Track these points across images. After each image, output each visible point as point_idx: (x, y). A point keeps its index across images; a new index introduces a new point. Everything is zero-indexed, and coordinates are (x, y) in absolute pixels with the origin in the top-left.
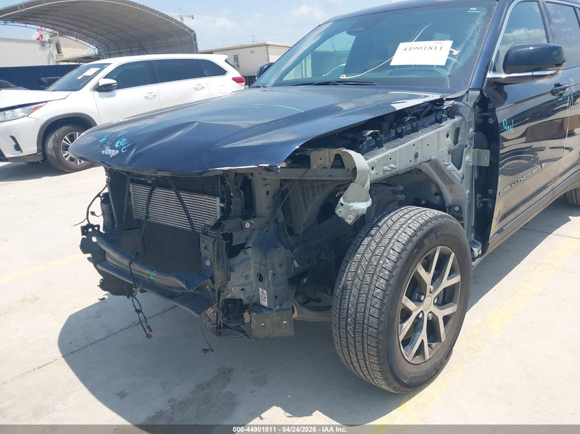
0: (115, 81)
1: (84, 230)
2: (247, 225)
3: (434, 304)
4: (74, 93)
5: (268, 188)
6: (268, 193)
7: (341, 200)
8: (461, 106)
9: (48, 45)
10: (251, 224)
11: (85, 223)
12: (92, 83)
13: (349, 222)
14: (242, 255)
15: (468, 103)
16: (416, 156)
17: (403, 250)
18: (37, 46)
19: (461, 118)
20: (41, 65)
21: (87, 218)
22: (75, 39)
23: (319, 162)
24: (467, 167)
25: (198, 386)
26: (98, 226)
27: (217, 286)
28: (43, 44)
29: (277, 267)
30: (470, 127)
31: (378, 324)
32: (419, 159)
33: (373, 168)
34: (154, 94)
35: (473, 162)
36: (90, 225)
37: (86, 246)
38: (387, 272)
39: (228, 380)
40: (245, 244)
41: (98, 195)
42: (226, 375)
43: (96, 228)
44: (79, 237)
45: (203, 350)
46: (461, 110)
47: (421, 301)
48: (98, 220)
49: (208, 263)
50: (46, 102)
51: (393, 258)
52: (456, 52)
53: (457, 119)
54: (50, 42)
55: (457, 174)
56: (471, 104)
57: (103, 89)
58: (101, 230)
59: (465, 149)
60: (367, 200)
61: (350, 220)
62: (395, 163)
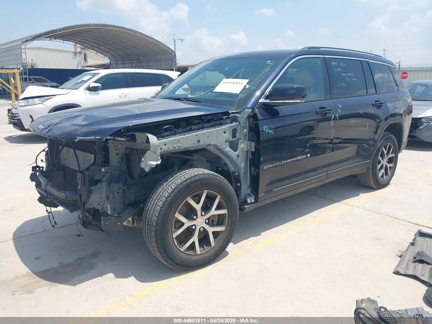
0: (100, 85)
1: (34, 168)
2: (103, 170)
3: (205, 222)
4: (73, 91)
5: (117, 151)
6: (117, 154)
7: (143, 159)
8: (239, 117)
9: (78, 55)
10: (105, 169)
11: (35, 165)
12: (86, 85)
13: (147, 171)
14: (99, 185)
15: (244, 116)
16: (199, 141)
17: (176, 188)
18: (71, 56)
19: (238, 123)
20: (71, 68)
21: (36, 162)
22: (95, 52)
23: (140, 139)
24: (242, 151)
25: (79, 258)
26: (43, 168)
27: (83, 200)
28: (75, 53)
29: (116, 193)
30: (244, 129)
31: (156, 225)
32: (201, 143)
33: (165, 145)
34: (126, 94)
35: (247, 148)
36: (37, 166)
37: (33, 178)
38: (164, 198)
39: (96, 257)
40: (101, 180)
41: (44, 150)
42: (96, 255)
43: (41, 169)
44: (31, 172)
45: (77, 235)
46: (239, 119)
47: (195, 220)
48: (43, 165)
49: (79, 187)
50: (55, 95)
51: (170, 191)
52: (248, 86)
53: (234, 124)
54: (80, 53)
55: (233, 154)
56: (246, 116)
57: (91, 89)
58: (44, 170)
59: (240, 141)
60: (158, 160)
61: (147, 170)
62: (181, 143)
